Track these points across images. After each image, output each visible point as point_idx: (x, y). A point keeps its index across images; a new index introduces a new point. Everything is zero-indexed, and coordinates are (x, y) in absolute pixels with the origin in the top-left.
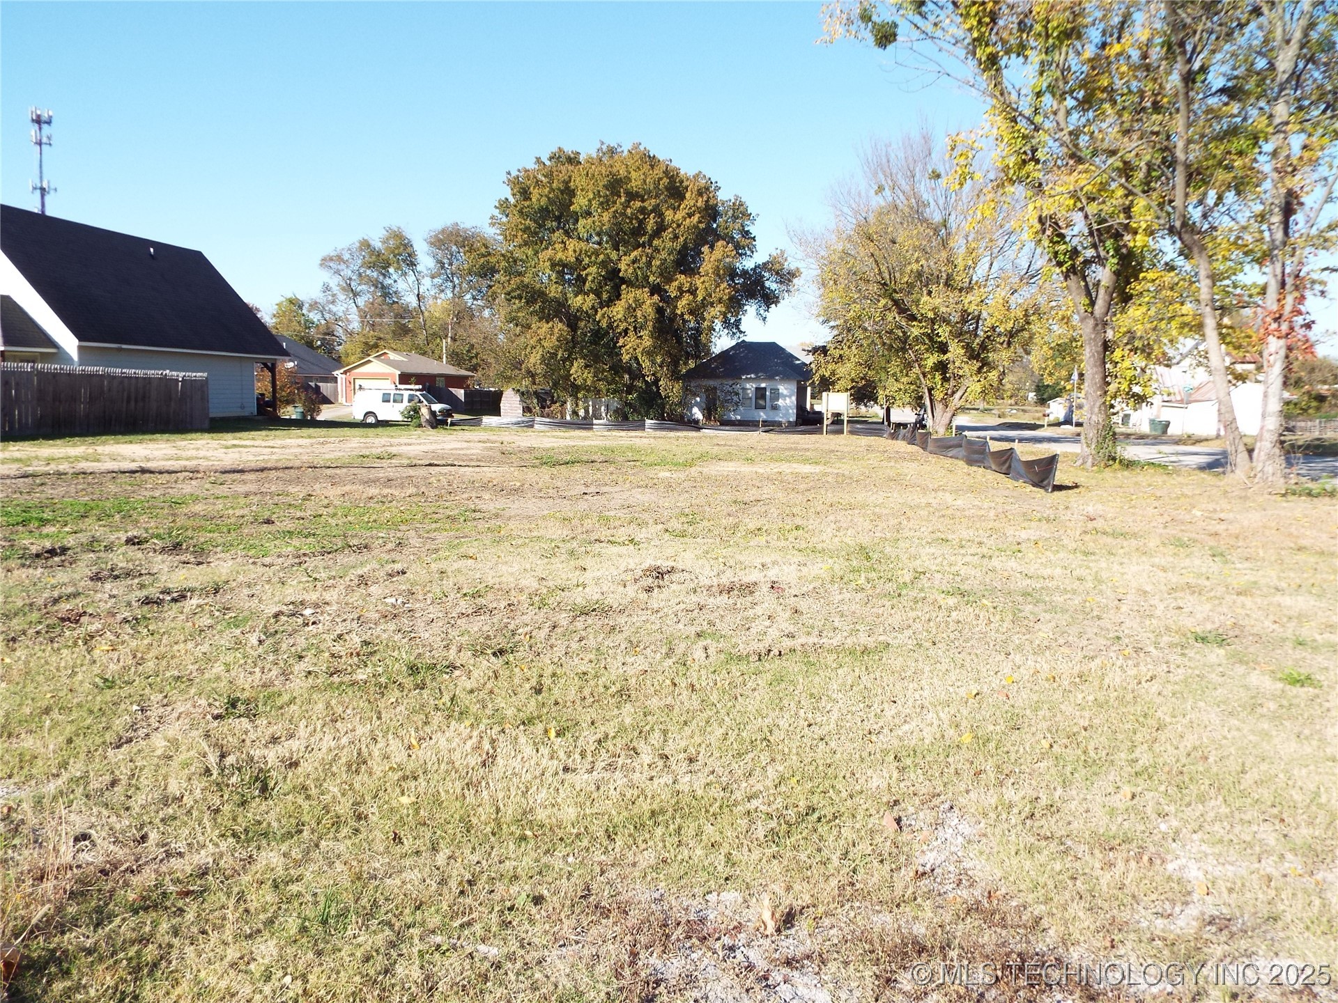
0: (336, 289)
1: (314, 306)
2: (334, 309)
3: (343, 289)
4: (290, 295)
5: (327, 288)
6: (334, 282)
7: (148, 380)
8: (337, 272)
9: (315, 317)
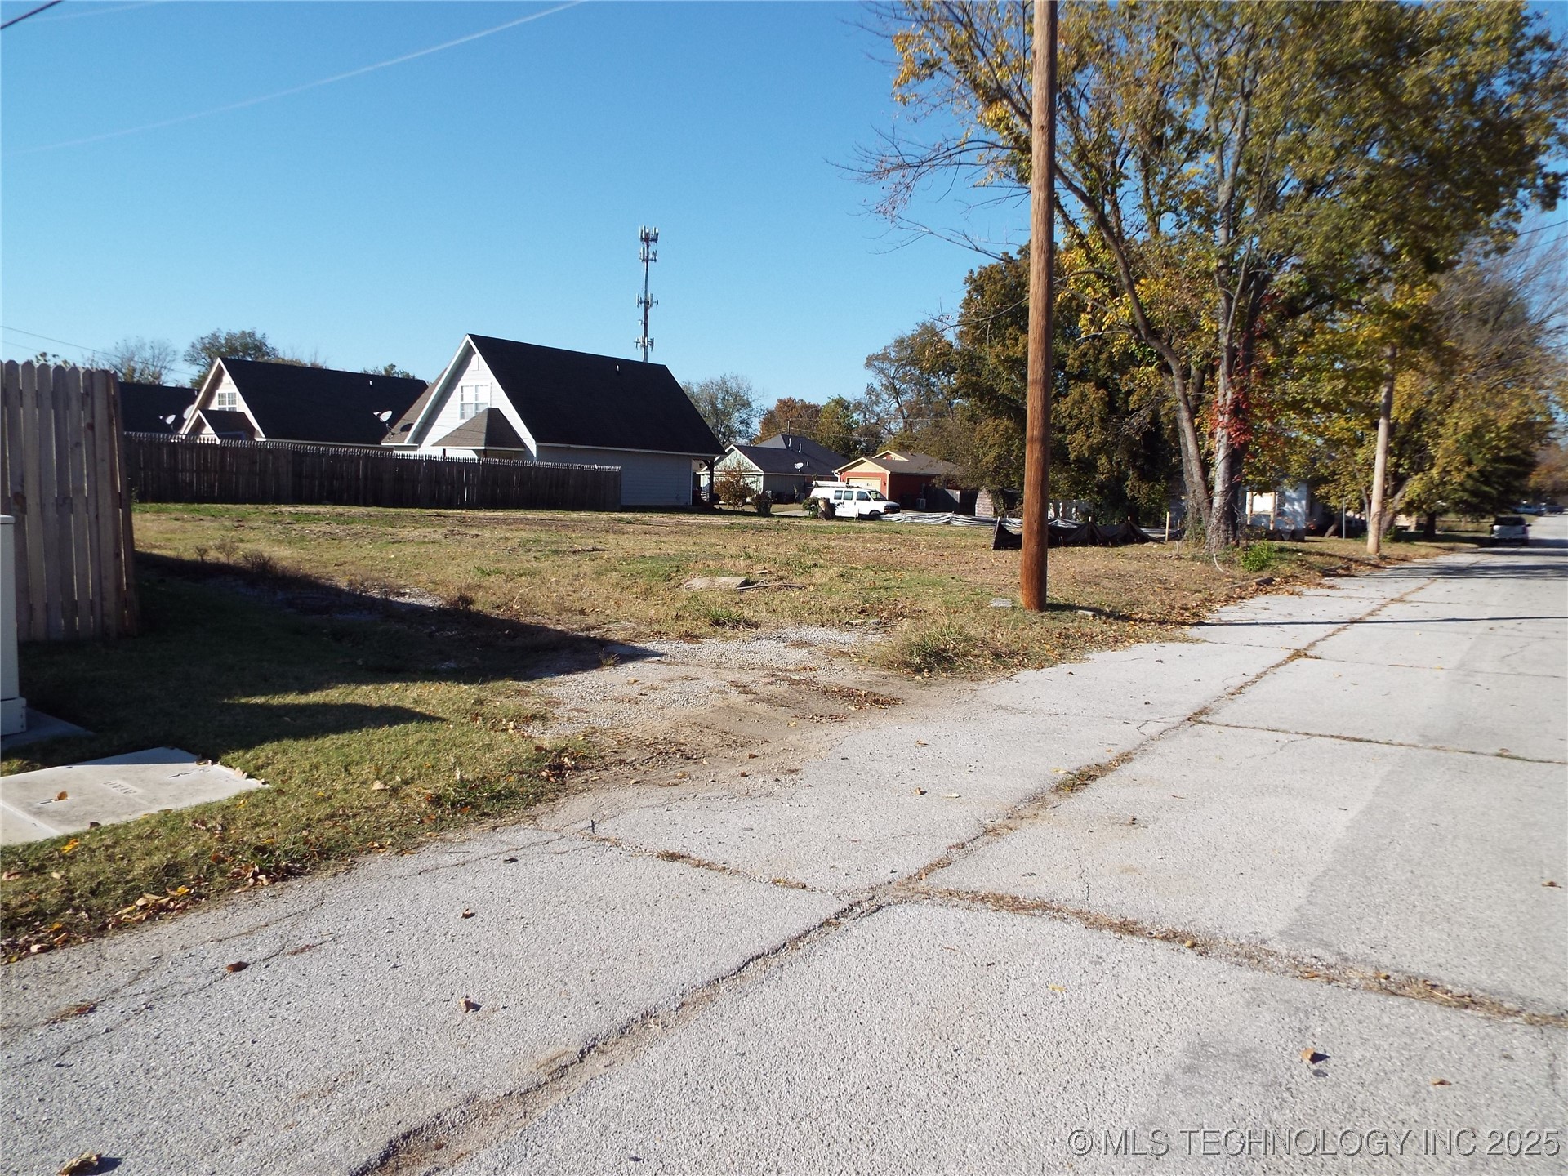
0: (878, 389)
1: (859, 406)
2: (877, 409)
3: (886, 388)
4: (836, 397)
5: (871, 390)
6: (877, 382)
7: (568, 471)
8: (882, 371)
9: (857, 416)
